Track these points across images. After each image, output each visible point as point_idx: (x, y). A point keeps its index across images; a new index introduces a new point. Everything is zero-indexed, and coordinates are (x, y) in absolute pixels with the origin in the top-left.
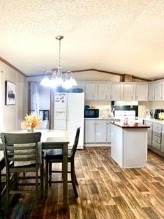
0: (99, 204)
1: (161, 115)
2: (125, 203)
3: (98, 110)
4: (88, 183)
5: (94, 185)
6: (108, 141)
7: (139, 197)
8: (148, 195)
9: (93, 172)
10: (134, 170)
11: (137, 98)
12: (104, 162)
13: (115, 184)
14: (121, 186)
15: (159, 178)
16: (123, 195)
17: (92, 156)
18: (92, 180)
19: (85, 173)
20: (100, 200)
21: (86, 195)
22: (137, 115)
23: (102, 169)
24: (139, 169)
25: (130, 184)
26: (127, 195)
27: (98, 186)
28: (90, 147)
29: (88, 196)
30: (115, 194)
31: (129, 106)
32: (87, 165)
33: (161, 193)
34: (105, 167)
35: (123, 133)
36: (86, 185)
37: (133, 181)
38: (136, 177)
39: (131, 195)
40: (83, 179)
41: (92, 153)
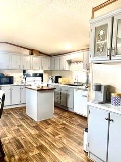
0: (26, 157)
1: (60, 80)
2: (47, 149)
3: (13, 77)
4: (11, 141)
5: (18, 141)
6: (22, 102)
7: (55, 141)
8: (60, 137)
9: (14, 130)
10: (45, 121)
11: (42, 68)
12: (22, 120)
13: (35, 136)
14: (40, 136)
15: (63, 124)
16: (43, 143)
17: (9, 117)
18: (14, 138)
19: (7, 133)
20: (26, 153)
21: (12, 152)
22: (42, 81)
23: (21, 125)
24: (50, 119)
25: (46, 133)
26: (46, 142)
27: (21, 141)
28: (6, 110)
29: (14, 153)
30: (36, 144)
31: (37, 74)
32: (7, 125)
33: (68, 134)
34: (23, 123)
35: (38, 94)
36: (10, 143)
37: (47, 130)
38: (49, 126)
39: (49, 141)
40: (6, 138)
41: (10, 114)
